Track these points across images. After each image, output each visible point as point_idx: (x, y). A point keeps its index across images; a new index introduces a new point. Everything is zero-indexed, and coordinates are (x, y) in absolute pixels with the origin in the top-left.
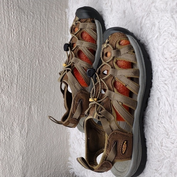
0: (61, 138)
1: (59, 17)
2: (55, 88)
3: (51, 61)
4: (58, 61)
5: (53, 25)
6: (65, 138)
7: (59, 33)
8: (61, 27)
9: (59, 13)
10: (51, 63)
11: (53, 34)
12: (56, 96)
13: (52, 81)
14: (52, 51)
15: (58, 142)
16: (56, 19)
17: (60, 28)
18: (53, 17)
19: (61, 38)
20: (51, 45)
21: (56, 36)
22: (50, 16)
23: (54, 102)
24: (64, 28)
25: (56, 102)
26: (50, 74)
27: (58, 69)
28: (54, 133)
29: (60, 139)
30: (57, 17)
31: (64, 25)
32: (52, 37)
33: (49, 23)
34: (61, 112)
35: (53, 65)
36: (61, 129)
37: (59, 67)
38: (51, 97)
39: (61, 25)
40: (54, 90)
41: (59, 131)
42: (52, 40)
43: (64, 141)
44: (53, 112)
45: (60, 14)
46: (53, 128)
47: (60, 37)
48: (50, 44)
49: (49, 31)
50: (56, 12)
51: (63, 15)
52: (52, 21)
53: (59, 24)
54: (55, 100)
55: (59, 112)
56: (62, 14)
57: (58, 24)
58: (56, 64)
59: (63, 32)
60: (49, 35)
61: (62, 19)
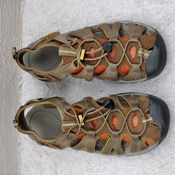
0: (10, 165)
1: (13, 10)
2: (6, 99)
3: (3, 64)
4: (10, 64)
5: (7, 19)
6: (15, 164)
7: (13, 30)
8: (15, 22)
9: (13, 4)
10: (3, 67)
11: (7, 30)
12: (7, 110)
13: (4, 90)
14: (5, 51)
15: (8, 171)
16: (10, 11)
17: (13, 23)
18: (7, 8)
19: (14, 37)
20: (5, 44)
21: (9, 33)
22: (5, 7)
23: (5, 118)
24: (17, 25)
25: (7, 117)
26: (2, 81)
27: (10, 75)
28: (4, 160)
29: (10, 167)
30: (11, 10)
31: (17, 21)
32: (5, 34)
33: (3, 15)
34: (11, 131)
35: (5, 69)
36: (11, 152)
37: (11, 73)
38: (2, 111)
39: (14, 20)
40: (5, 102)
41: (9, 156)
42: (6, 38)
43: (13, 168)
44: (4, 131)
45: (14, 6)
46: (3, 152)
47: (14, 35)
48: (3, 42)
49: (3, 25)
50: (10, 2)
51: (17, 8)
52: (6, 13)
53: (13, 18)
54: (6, 115)
55: (9, 130)
56: (15, 7)
57: (11, 18)
58: (8, 69)
59: (16, 29)
60: (2, 30)
61: (15, 13)
